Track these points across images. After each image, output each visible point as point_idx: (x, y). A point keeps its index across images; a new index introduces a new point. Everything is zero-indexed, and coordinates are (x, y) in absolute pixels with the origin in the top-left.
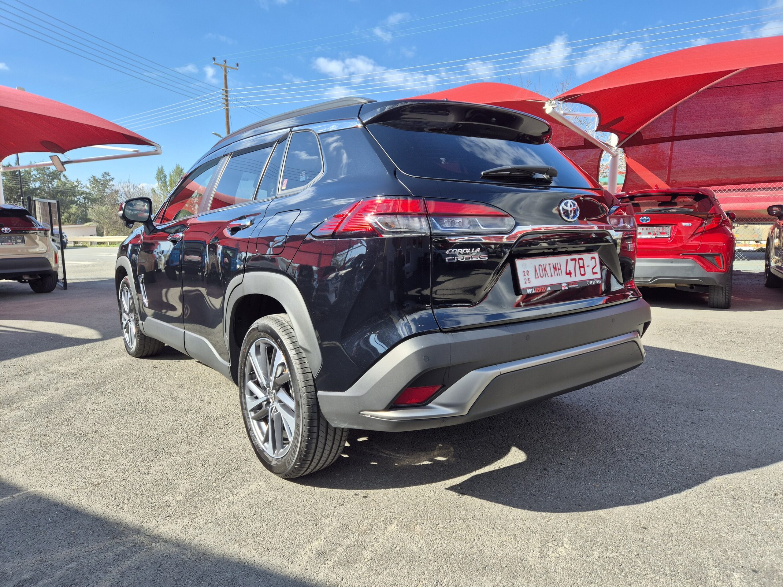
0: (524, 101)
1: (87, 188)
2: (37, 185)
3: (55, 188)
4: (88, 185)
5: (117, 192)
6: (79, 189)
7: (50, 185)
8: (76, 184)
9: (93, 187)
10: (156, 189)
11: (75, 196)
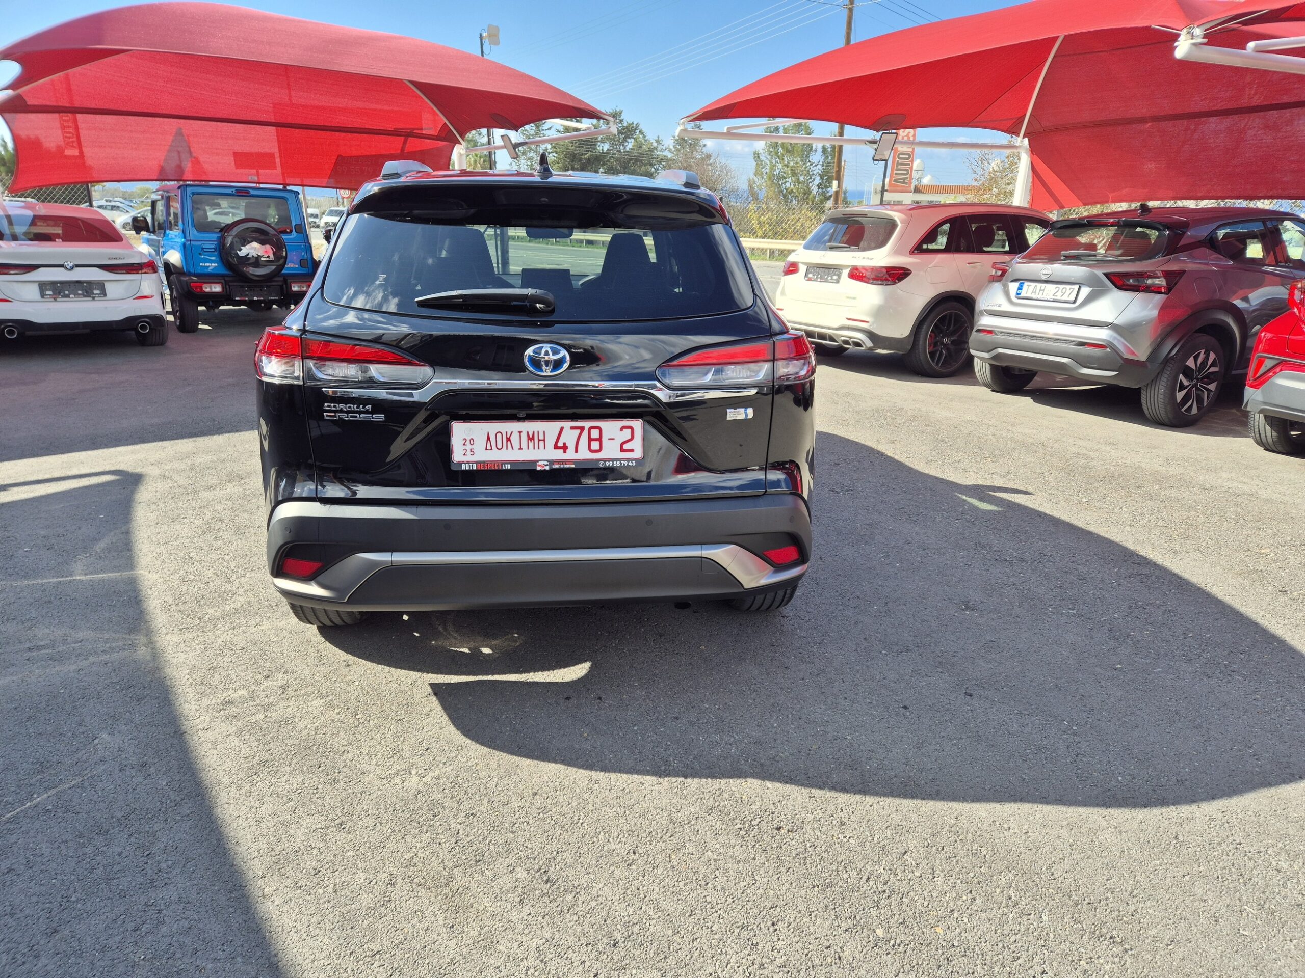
0: (1148, 29)
1: (670, 151)
2: (606, 147)
3: (628, 152)
4: (671, 147)
5: (709, 157)
6: (658, 153)
7: (622, 147)
8: (655, 144)
9: (679, 150)
10: (761, 151)
11: (651, 165)
